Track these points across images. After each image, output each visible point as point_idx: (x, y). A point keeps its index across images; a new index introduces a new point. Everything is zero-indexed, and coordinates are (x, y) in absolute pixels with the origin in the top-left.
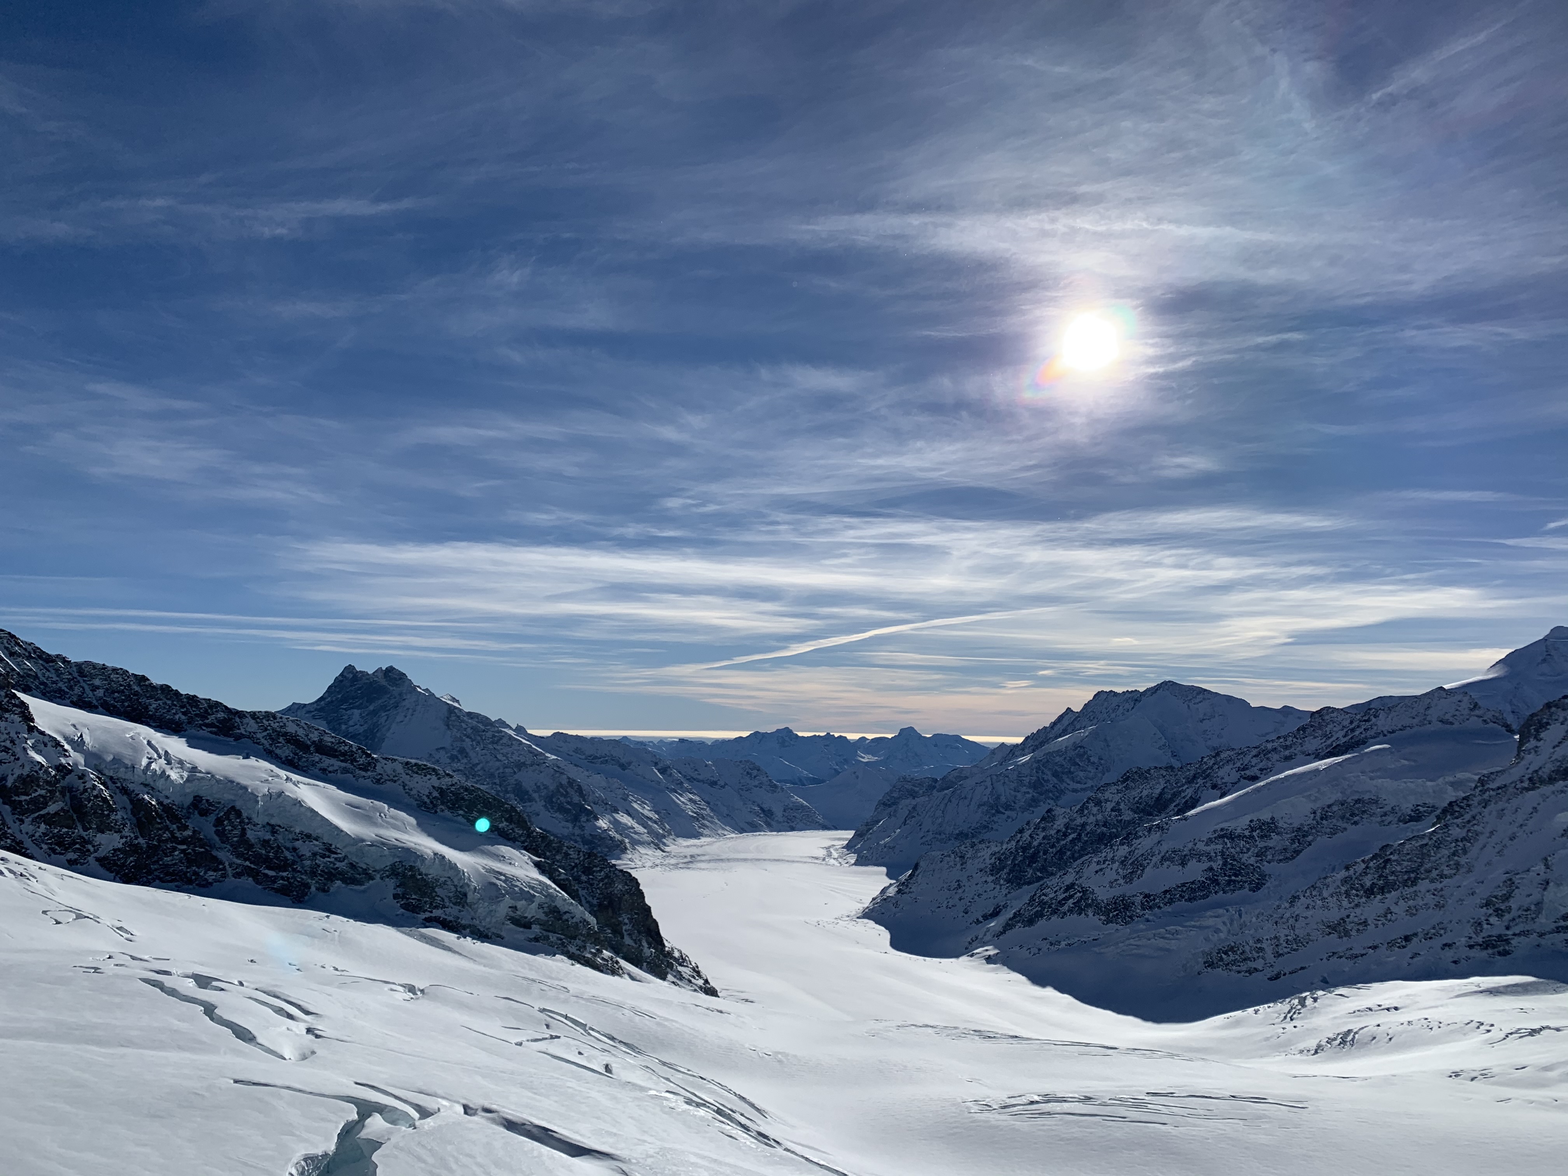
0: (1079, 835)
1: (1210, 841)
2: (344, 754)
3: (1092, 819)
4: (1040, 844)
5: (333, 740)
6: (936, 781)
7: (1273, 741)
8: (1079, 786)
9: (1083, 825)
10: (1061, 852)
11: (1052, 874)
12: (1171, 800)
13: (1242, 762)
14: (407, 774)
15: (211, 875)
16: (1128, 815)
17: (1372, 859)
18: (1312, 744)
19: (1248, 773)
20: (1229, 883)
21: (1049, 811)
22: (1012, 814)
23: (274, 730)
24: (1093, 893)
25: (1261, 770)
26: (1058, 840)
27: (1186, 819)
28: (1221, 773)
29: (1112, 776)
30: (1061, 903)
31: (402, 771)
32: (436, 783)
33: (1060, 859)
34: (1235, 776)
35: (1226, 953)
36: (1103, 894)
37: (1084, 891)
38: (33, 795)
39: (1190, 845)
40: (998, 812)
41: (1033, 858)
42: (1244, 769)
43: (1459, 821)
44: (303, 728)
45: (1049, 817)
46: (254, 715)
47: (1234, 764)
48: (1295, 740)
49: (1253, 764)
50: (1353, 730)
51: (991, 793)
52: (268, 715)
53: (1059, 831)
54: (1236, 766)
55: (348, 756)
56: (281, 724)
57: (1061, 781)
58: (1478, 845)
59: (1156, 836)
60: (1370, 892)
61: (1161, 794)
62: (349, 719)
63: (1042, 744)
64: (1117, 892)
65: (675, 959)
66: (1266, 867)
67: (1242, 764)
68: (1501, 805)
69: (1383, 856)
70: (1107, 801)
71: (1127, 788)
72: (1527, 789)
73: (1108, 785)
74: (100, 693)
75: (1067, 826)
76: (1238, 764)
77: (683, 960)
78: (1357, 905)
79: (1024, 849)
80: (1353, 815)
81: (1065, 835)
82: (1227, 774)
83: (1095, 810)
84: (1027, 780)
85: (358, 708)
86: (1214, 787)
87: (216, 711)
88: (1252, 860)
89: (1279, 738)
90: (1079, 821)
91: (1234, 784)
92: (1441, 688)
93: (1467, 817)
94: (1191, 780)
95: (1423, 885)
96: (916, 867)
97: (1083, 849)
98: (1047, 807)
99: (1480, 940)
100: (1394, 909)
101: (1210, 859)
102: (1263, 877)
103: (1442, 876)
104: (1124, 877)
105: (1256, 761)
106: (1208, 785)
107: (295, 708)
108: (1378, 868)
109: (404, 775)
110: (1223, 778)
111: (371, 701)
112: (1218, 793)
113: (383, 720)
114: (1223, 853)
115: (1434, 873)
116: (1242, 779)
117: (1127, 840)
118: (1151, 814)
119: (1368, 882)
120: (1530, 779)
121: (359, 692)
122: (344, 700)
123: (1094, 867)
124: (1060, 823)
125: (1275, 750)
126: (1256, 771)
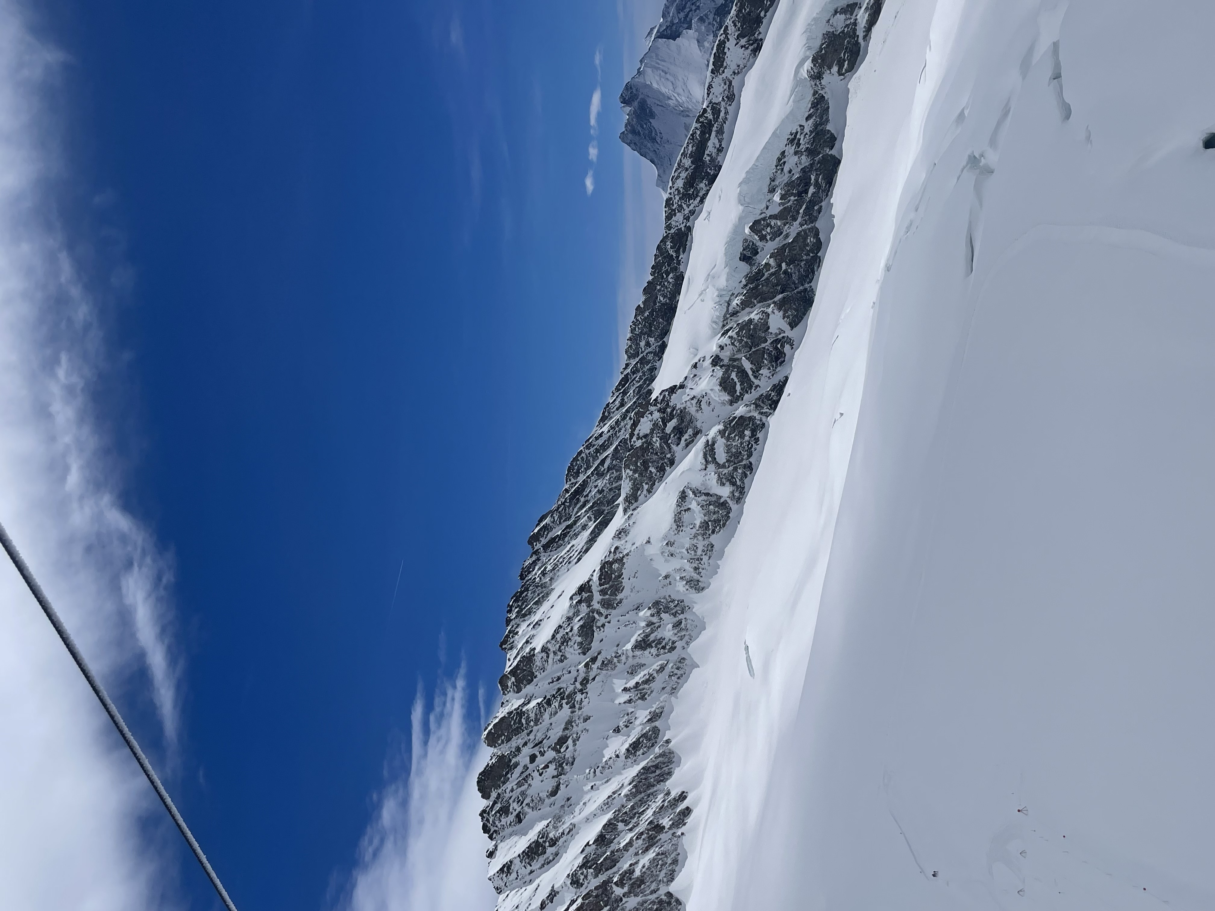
2: (703, 133)
5: (690, 146)
14: (723, 72)
15: (811, 240)
23: (682, 198)
31: (721, 77)
32: (733, 42)
38: (736, 380)
44: (680, 173)
46: (668, 217)
52: (669, 203)
55: (706, 130)
56: (676, 193)
74: (652, 340)
87: (665, 249)
107: (661, 182)
109: (724, 75)
113: (673, 103)
121: (645, 126)
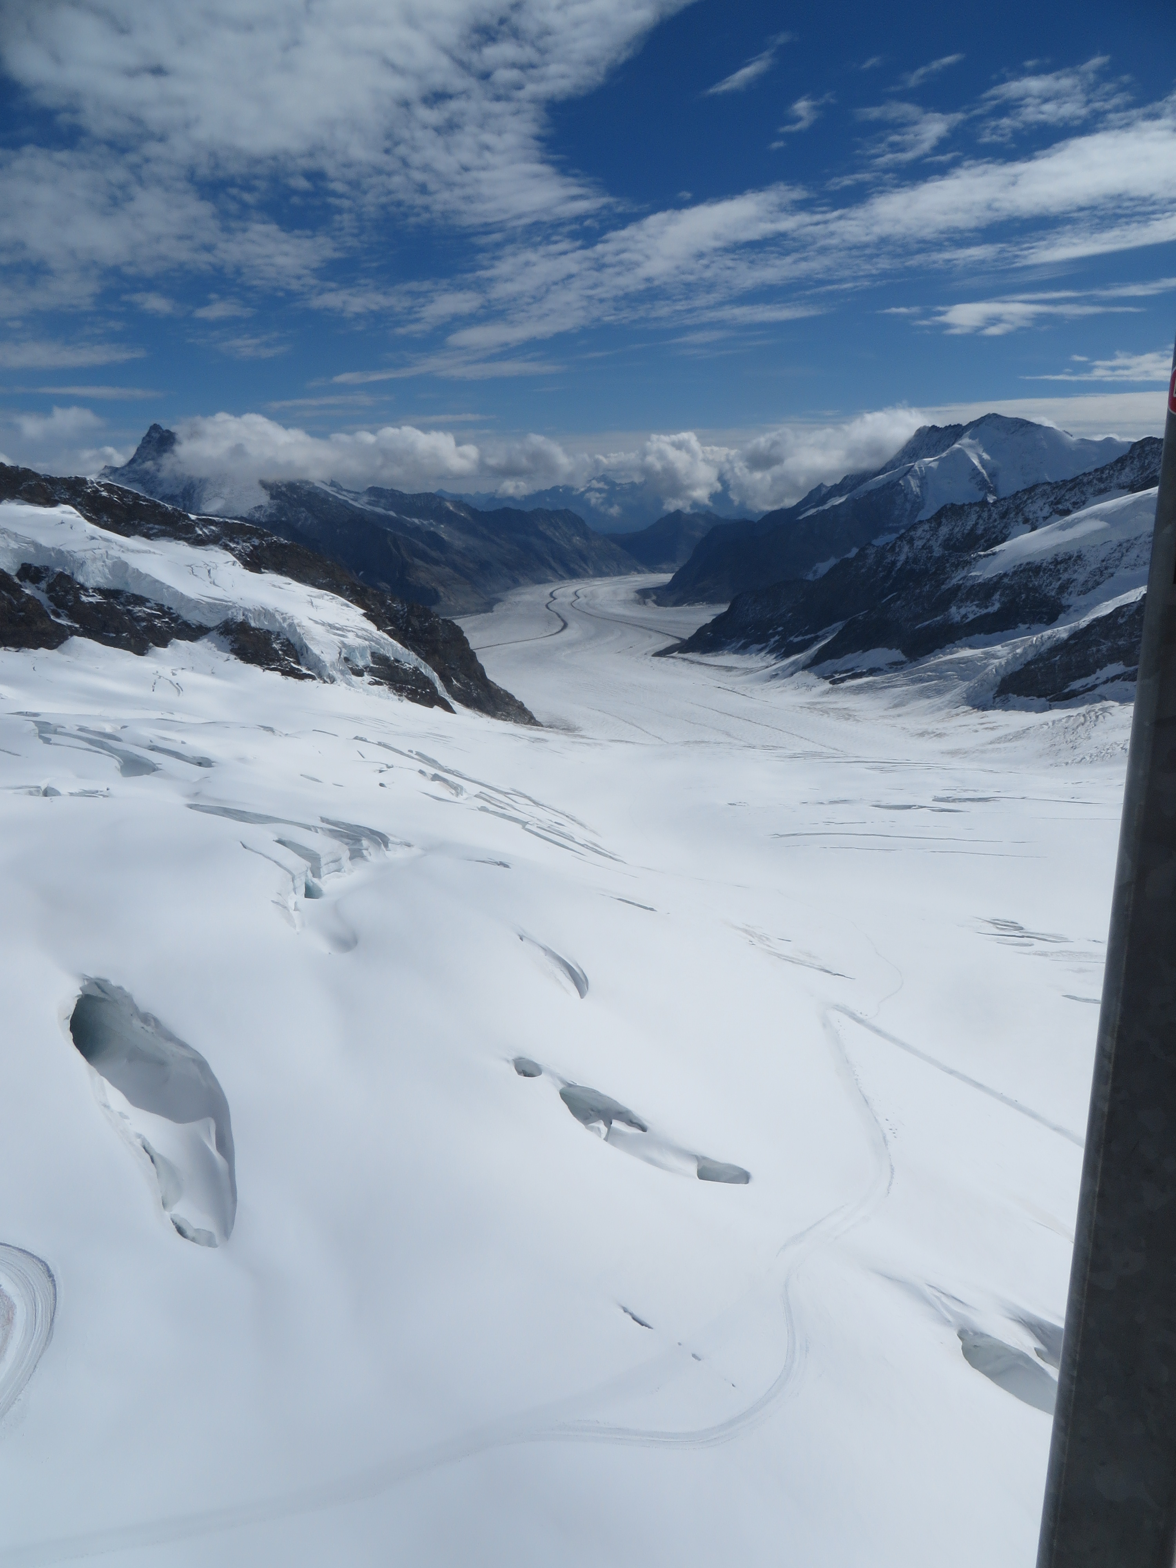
0: (889, 572)
1: (1014, 575)
2: (163, 516)
3: (902, 557)
4: (851, 582)
6: (751, 526)
7: (1090, 474)
8: (894, 524)
9: (894, 563)
12: (982, 535)
13: (1055, 496)
14: (227, 535)
16: (938, 552)
18: (1129, 476)
19: (1060, 507)
25: (1075, 504)
26: (868, 578)
27: (994, 554)
28: (1035, 507)
29: (924, 514)
34: (1047, 510)
39: (995, 579)
42: (1057, 503)
45: (861, 556)
47: (1048, 498)
48: (1111, 472)
49: (1067, 498)
53: (869, 569)
54: (1049, 500)
55: (167, 519)
59: (963, 572)
61: (973, 529)
63: (857, 485)
65: (502, 698)
66: (1068, 600)
67: (1055, 499)
70: (918, 538)
71: (939, 524)
73: (921, 522)
75: (878, 564)
76: (1052, 499)
77: (509, 699)
81: (876, 573)
82: (1040, 508)
83: (905, 548)
84: (841, 520)
86: (1026, 521)
87: (27, 479)
88: (1053, 593)
89: (1096, 470)
90: (891, 558)
91: (1045, 518)
94: (1004, 515)
98: (860, 547)
101: (1013, 592)
102: (1062, 608)
104: (929, 612)
105: (1070, 495)
106: (1020, 519)
107: (107, 472)
110: (1035, 513)
112: (1028, 526)
114: (1026, 586)
116: (1053, 513)
117: (935, 574)
118: (959, 550)
123: (901, 603)
124: (871, 562)
125: (1090, 483)
126: (1068, 505)
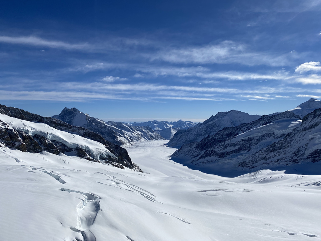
0: (214, 141)
1: (240, 142)
2: (66, 125)
3: (217, 137)
4: (206, 142)
5: (63, 123)
6: (186, 130)
8: (214, 131)
9: (215, 139)
10: (211, 144)
11: (209, 148)
12: (233, 133)
15: (39, 150)
16: (224, 137)
17: (272, 145)
18: (261, 122)
19: (248, 128)
20: (244, 150)
21: (208, 136)
22: (201, 137)
23: (50, 121)
24: (217, 152)
25: (251, 127)
26: (210, 142)
27: (236, 137)
28: (243, 128)
29: (221, 129)
30: (210, 154)
32: (85, 131)
33: (210, 145)
34: (246, 129)
35: (243, 163)
36: (219, 152)
37: (215, 151)
39: (236, 142)
40: (198, 136)
41: (205, 145)
42: (248, 127)
43: (289, 137)
44: (56, 120)
45: (208, 137)
46: (46, 118)
48: (258, 121)
50: (270, 119)
51: (197, 133)
52: (49, 118)
53: (210, 140)
55: (66, 126)
56: (52, 119)
57: (211, 130)
58: (293, 142)
59: (229, 141)
60: (271, 151)
61: (231, 132)
62: (66, 118)
63: (207, 123)
64: (221, 151)
65: (134, 165)
66: (252, 147)
68: (298, 134)
69: (274, 144)
70: (220, 134)
71: (224, 131)
72: (303, 131)
73: (220, 131)
74: (14, 113)
75: (212, 139)
76: (246, 126)
77: (136, 165)
78: (269, 154)
79: (203, 143)
80: (269, 136)
81: (211, 141)
82: (244, 128)
83: (217, 136)
84: (204, 130)
85: (68, 116)
86: (241, 131)
87: (38, 117)
88: (248, 145)
89: (255, 121)
90: (214, 138)
91: (245, 130)
92: (288, 111)
93: (291, 136)
94: (237, 130)
95: (282, 150)
96: (182, 147)
97: (215, 143)
98: (208, 135)
99: (292, 160)
100: (276, 154)
101: (240, 145)
102: (251, 148)
103: (285, 148)
104: (223, 149)
107: (55, 116)
108: (273, 147)
109: (78, 130)
111: (70, 115)
112: (242, 132)
113: (73, 119)
114: (243, 144)
115: (284, 147)
117: (224, 141)
118: (228, 136)
119: (271, 149)
120: (304, 129)
121: (68, 113)
122: (64, 115)
123: (217, 147)
124: (210, 138)
125: (254, 123)
126: (250, 128)
